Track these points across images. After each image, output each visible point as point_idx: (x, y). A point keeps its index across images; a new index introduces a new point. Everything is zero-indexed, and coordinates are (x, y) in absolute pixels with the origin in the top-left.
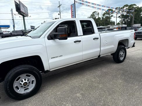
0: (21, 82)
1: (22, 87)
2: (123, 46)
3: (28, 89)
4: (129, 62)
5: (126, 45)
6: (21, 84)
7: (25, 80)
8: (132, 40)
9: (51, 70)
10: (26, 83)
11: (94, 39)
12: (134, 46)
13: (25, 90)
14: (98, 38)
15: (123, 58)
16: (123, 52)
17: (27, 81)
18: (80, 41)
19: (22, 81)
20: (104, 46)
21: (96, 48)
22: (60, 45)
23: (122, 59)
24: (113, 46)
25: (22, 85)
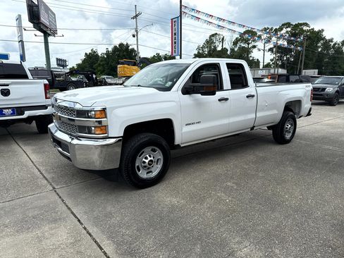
0: (144, 160)
1: (145, 167)
2: (291, 113)
3: (151, 172)
4: (300, 143)
5: (297, 111)
6: (144, 162)
7: (150, 156)
8: (307, 103)
9: (182, 146)
10: (151, 161)
11: (248, 97)
12: (309, 114)
13: (147, 173)
14: (253, 96)
15: (291, 134)
16: (291, 125)
17: (152, 158)
18: (227, 99)
19: (146, 158)
20: (263, 110)
21: (250, 112)
22: (199, 104)
23: (288, 136)
24: (275, 112)
25: (145, 165)
